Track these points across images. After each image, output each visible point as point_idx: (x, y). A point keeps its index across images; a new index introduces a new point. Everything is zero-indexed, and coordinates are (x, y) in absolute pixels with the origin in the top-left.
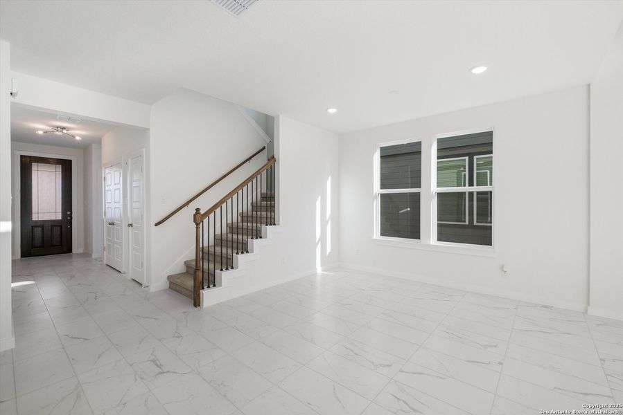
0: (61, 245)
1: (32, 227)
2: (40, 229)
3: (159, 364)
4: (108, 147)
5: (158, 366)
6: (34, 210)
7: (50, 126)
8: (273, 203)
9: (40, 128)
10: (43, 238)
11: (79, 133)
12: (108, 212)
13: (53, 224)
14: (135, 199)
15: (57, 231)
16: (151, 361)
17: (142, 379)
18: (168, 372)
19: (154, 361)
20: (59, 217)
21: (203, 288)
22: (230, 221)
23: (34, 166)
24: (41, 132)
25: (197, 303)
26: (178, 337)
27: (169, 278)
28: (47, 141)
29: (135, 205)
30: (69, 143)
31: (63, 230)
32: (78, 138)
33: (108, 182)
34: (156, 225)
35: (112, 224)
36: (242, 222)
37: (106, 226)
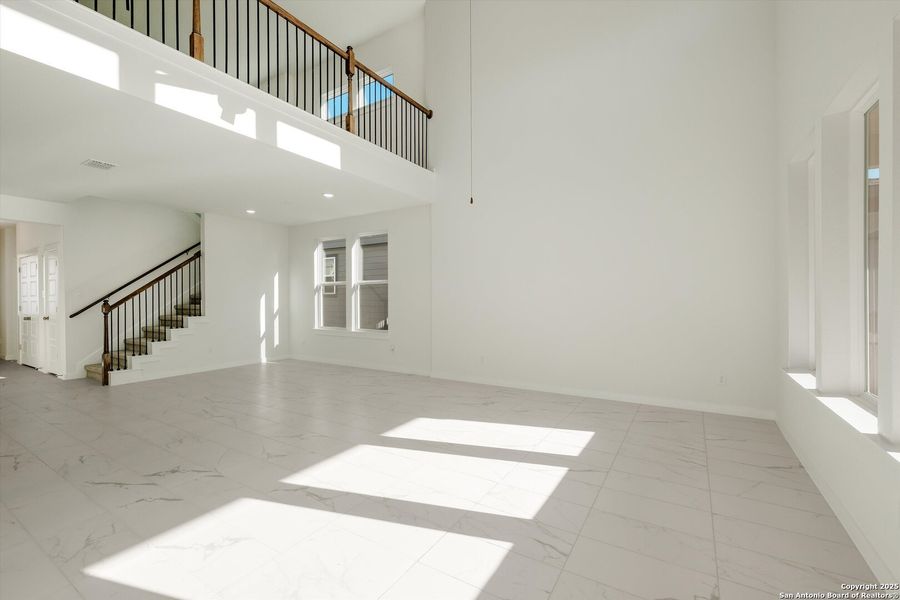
4: (22, 237)
8: (198, 306)
12: (24, 305)
14: (51, 293)
21: (112, 370)
22: (162, 313)
25: (106, 382)
27: (85, 367)
29: (51, 299)
33: (24, 274)
34: (71, 317)
35: (29, 319)
36: (177, 314)
37: (21, 321)
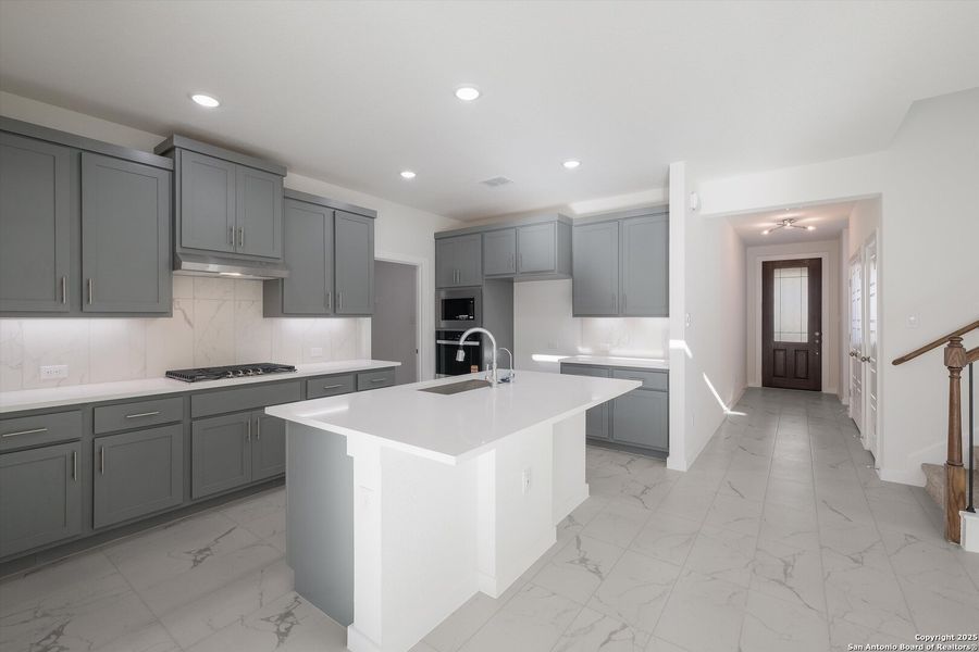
0: (807, 378)
1: (774, 351)
2: (782, 353)
3: (789, 571)
5: (785, 573)
6: (776, 329)
7: (774, 221)
9: (765, 227)
10: (785, 364)
11: (811, 222)
13: (797, 348)
15: (802, 358)
16: (784, 562)
17: (754, 571)
18: (791, 588)
19: (787, 565)
20: (805, 339)
21: (970, 509)
23: (777, 274)
24: (766, 232)
25: (953, 534)
26: (856, 561)
27: (924, 466)
28: (777, 239)
30: (801, 238)
31: (810, 357)
32: (811, 228)
33: (853, 287)
35: (854, 355)
